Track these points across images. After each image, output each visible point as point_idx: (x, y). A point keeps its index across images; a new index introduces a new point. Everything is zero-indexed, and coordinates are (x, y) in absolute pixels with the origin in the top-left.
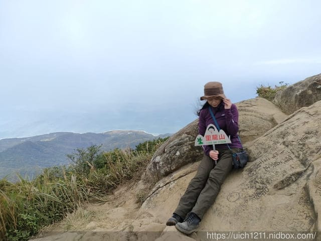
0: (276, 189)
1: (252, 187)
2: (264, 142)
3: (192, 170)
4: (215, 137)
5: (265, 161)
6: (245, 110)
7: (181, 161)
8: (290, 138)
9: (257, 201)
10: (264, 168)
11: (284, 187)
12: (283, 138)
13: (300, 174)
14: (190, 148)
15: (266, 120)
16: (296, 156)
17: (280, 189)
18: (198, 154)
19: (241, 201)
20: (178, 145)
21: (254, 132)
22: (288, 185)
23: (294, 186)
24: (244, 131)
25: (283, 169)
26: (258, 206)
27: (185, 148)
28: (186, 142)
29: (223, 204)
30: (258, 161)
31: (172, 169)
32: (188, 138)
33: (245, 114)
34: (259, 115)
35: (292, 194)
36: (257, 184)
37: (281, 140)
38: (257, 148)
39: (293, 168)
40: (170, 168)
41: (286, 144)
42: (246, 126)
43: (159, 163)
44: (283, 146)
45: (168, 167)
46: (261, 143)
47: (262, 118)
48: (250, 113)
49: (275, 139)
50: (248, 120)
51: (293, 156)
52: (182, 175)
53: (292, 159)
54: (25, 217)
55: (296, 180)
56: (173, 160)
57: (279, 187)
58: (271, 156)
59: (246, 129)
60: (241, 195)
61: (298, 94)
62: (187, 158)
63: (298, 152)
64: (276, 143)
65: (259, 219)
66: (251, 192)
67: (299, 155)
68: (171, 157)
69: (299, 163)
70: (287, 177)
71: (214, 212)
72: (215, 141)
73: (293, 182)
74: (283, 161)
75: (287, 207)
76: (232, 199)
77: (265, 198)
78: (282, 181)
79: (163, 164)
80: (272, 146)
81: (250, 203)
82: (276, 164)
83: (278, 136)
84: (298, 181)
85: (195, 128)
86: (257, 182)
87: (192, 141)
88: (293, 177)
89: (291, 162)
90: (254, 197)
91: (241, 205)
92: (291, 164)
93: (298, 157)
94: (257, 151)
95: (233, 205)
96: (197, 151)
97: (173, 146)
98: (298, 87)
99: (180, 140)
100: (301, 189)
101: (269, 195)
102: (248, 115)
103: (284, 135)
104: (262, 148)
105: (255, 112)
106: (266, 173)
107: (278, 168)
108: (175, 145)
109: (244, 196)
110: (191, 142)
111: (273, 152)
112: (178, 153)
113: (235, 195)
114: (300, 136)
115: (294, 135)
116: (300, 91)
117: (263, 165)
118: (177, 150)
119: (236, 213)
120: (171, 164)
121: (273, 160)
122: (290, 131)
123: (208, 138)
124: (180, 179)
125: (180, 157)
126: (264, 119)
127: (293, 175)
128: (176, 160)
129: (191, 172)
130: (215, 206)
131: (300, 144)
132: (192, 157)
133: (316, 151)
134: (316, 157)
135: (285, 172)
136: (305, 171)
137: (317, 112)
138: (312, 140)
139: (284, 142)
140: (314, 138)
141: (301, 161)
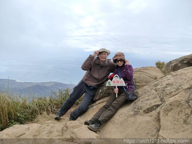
0: (145, 113)
1: (133, 111)
2: (146, 88)
4: (118, 82)
5: (143, 98)
6: (141, 71)
7: (101, 95)
8: (159, 87)
9: (133, 118)
11: (149, 112)
12: (156, 87)
13: (158, 106)
14: (107, 88)
15: (152, 78)
16: (159, 97)
17: (147, 113)
19: (126, 117)
21: (144, 84)
22: (151, 111)
23: (154, 112)
24: (138, 82)
25: (150, 102)
26: (133, 120)
29: (116, 118)
31: (97, 99)
33: (141, 74)
34: (148, 75)
35: (151, 116)
36: (136, 109)
37: (154, 88)
38: (142, 92)
39: (156, 102)
41: (156, 90)
42: (140, 80)
44: (154, 91)
47: (150, 77)
48: (144, 73)
49: (151, 87)
50: (142, 77)
53: (157, 98)
54: (19, 115)
55: (156, 109)
57: (146, 112)
58: (147, 95)
59: (140, 82)
60: (126, 114)
61: (173, 65)
62: (105, 93)
63: (161, 94)
64: (152, 89)
65: (132, 127)
66: (132, 113)
67: (161, 96)
69: (160, 100)
70: (151, 107)
71: (111, 122)
72: (118, 84)
73: (154, 109)
74: (152, 99)
75: (147, 122)
76: (122, 116)
77: (138, 117)
78: (148, 109)
80: (149, 91)
81: (130, 118)
82: (148, 100)
83: (154, 86)
84: (157, 109)
86: (136, 108)
88: (154, 107)
90: (132, 116)
91: (125, 120)
92: (155, 100)
94: (141, 93)
95: (121, 119)
98: (174, 62)
100: (156, 113)
101: (140, 115)
102: (142, 74)
103: (156, 85)
104: (144, 92)
105: (147, 73)
106: (141, 104)
107: (148, 102)
109: (128, 115)
111: (149, 94)
113: (123, 114)
114: (163, 86)
115: (161, 85)
116: (175, 64)
117: (141, 100)
119: (122, 123)
121: (147, 98)
122: (160, 83)
123: (114, 82)
124: (99, 104)
125: (101, 93)
126: (151, 78)
127: (155, 106)
128: (99, 94)
129: (105, 101)
130: (112, 119)
131: (162, 90)
132: (108, 94)
133: (169, 94)
134: (168, 97)
135: (151, 104)
136: (161, 104)
137: (177, 74)
138: (169, 88)
139: (155, 89)
140: (170, 87)
141: (161, 99)
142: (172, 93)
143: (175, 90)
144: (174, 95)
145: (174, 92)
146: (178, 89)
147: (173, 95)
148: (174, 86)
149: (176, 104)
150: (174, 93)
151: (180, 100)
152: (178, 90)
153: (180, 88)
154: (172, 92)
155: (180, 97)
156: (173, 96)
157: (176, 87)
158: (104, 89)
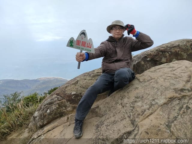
2: (109, 101)
3: (59, 124)
5: (108, 119)
7: (51, 117)
8: (126, 100)
10: (106, 125)
12: (121, 100)
13: (129, 133)
14: (57, 106)
18: (64, 110)
20: (49, 105)
25: (118, 128)
27: (54, 107)
28: (56, 101)
30: (103, 118)
31: (44, 123)
32: (57, 98)
37: (120, 102)
38: (105, 107)
39: (125, 127)
40: (43, 122)
41: (123, 105)
43: (36, 117)
44: (121, 106)
45: (41, 122)
46: (107, 103)
49: (116, 100)
51: (126, 116)
52: (50, 129)
53: (125, 118)
55: (127, 138)
56: (45, 116)
58: (112, 115)
61: (135, 63)
62: (55, 114)
63: (130, 113)
64: (117, 103)
67: (130, 115)
68: (43, 114)
69: (130, 123)
70: (120, 136)
74: (119, 120)
78: (117, 139)
79: (38, 119)
80: (114, 105)
82: (114, 122)
83: (119, 98)
85: (63, 90)
86: (100, 138)
87: (60, 101)
88: (125, 135)
89: (124, 122)
92: (124, 123)
93: (129, 117)
94: (104, 109)
96: (64, 108)
97: (46, 105)
98: (135, 59)
99: (51, 100)
103: (122, 98)
104: (108, 107)
106: (106, 131)
107: (115, 127)
108: (47, 104)
110: (58, 102)
111: (114, 112)
112: (48, 111)
114: (132, 100)
115: (128, 98)
117: (106, 123)
118: (48, 108)
120: (44, 119)
121: (113, 119)
122: (126, 95)
124: (48, 132)
125: (50, 114)
127: (125, 133)
128: (47, 116)
129: (57, 127)
131: (131, 107)
132: (59, 113)
133: (141, 114)
134: (141, 119)
135: (119, 130)
136: (133, 130)
137: (144, 79)
138: (139, 104)
139: (121, 104)
140: (140, 102)
141: (132, 120)
142: (145, 113)
143: (148, 106)
144: (149, 116)
145: (147, 110)
146: (151, 105)
147: (147, 115)
148: (146, 101)
149: (153, 131)
150: (147, 112)
151: (158, 125)
152: (153, 107)
153: (153, 103)
154: (145, 111)
155: (157, 118)
156: (147, 117)
157: (149, 103)
158: (54, 108)
